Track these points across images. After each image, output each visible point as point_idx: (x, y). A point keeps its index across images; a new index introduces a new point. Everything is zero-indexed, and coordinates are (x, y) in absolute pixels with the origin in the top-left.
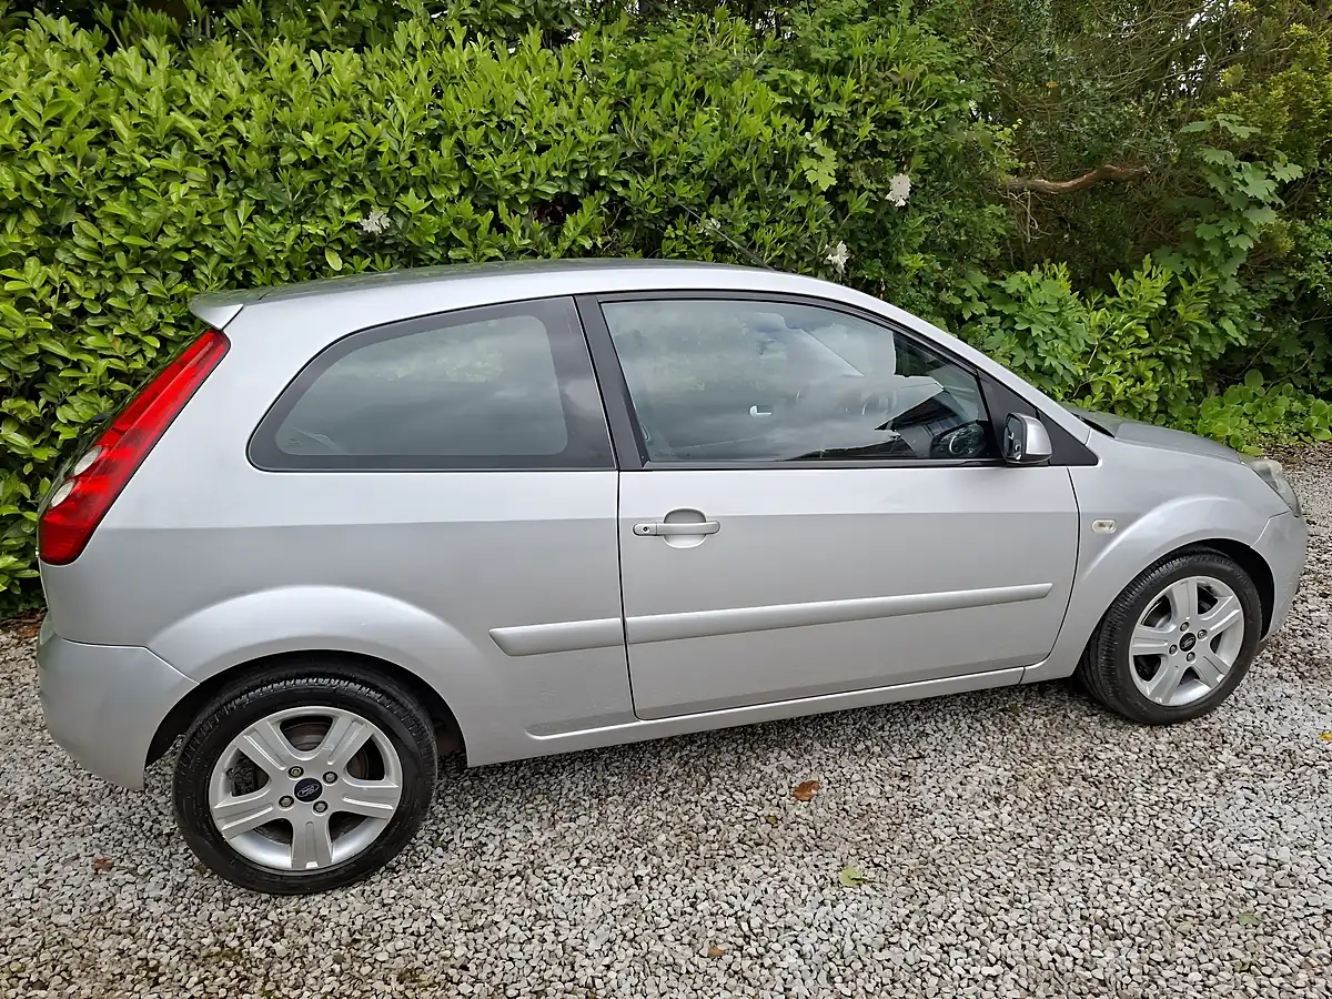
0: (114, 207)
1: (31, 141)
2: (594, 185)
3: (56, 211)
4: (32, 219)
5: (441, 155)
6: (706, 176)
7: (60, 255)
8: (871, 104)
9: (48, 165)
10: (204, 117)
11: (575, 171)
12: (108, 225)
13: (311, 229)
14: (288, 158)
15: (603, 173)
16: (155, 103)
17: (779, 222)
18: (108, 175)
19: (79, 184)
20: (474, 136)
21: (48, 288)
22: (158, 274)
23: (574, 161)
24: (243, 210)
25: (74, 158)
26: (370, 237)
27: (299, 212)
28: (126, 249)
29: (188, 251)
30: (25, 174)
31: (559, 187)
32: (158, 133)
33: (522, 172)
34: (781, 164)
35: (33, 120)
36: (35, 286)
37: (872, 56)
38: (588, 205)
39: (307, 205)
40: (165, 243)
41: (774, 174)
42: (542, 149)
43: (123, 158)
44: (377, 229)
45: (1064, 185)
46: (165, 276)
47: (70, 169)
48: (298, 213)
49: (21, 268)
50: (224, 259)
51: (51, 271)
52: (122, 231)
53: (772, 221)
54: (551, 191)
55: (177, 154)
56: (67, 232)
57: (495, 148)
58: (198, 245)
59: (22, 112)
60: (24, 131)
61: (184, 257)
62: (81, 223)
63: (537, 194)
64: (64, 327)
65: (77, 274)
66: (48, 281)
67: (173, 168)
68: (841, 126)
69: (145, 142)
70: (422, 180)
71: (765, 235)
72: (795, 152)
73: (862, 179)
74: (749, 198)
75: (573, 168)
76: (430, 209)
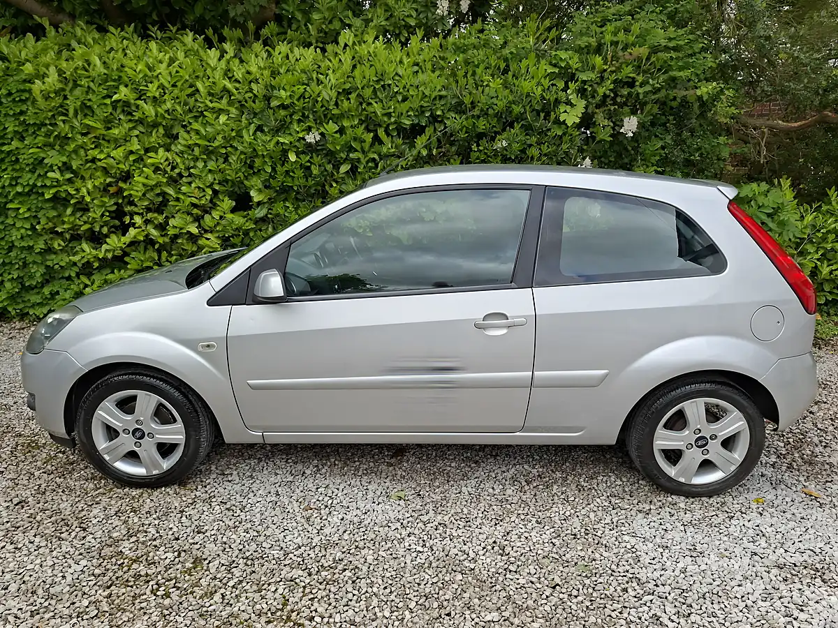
0: (196, 126)
1: (165, 93)
2: (434, 119)
3: (172, 127)
4: (161, 130)
5: (350, 103)
6: (498, 115)
7: (173, 147)
8: (612, 72)
9: (169, 105)
10: (239, 82)
11: (423, 112)
12: (193, 134)
13: (281, 140)
14: (274, 103)
15: (439, 113)
16: (218, 75)
17: (544, 144)
18: (195, 110)
19: (181, 114)
20: (368, 92)
21: (167, 163)
22: (214, 158)
23: (422, 106)
24: (252, 128)
25: (180, 102)
26: (310, 145)
27: (278, 131)
28: (199, 145)
29: (226, 148)
30: (159, 109)
31: (413, 120)
32: (217, 89)
33: (394, 112)
34: (548, 109)
35: (166, 84)
36: (162, 161)
37: (617, 43)
38: (429, 131)
39: (282, 127)
40: (216, 144)
41: (542, 115)
42: (405, 99)
43: (202, 102)
44: (313, 141)
45: (793, 125)
46: (217, 159)
47: (178, 108)
48: (276, 131)
49: (156, 152)
50: (242, 153)
51: (169, 155)
52: (198, 137)
53: (539, 143)
54: (408, 122)
55: (224, 101)
56: (176, 137)
57: (379, 99)
58: (231, 146)
59: (162, 80)
60: (163, 89)
61: (224, 151)
62: (182, 133)
63: (401, 124)
64: (174, 181)
65: (180, 156)
66: (167, 160)
67: (222, 107)
68: (590, 86)
69: (210, 94)
70: (342, 116)
71: (534, 152)
72: (557, 102)
73: (601, 118)
74: (528, 129)
75: (422, 110)
76: (341, 131)
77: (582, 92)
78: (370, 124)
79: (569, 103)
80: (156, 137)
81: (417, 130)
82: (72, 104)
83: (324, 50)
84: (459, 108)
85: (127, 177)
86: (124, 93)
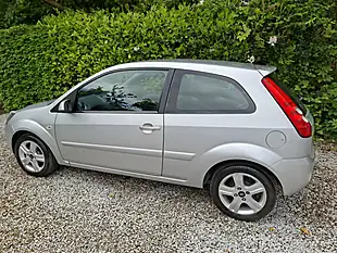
3: (90, 46)
7: (91, 53)
8: (265, 15)
10: (113, 28)
13: (126, 50)
15: (186, 37)
20: (158, 30)
24: (116, 45)
26: (135, 52)
27: (125, 46)
31: (175, 41)
33: (168, 37)
38: (182, 45)
41: (230, 36)
42: (172, 32)
44: (137, 50)
46: (105, 58)
49: (85, 55)
52: (98, 49)
53: (229, 49)
54: (173, 42)
56: (92, 49)
57: (162, 32)
62: (94, 48)
63: (171, 42)
68: (253, 22)
70: (148, 40)
71: (226, 53)
72: (237, 30)
73: (258, 38)
74: (224, 43)
75: (179, 36)
76: (148, 46)
77: (249, 26)
78: (159, 42)
79: (243, 31)
80: (85, 50)
81: (177, 45)
82: (59, 38)
83: (145, 14)
84: (194, 35)
85: (76, 64)
86: (75, 34)
